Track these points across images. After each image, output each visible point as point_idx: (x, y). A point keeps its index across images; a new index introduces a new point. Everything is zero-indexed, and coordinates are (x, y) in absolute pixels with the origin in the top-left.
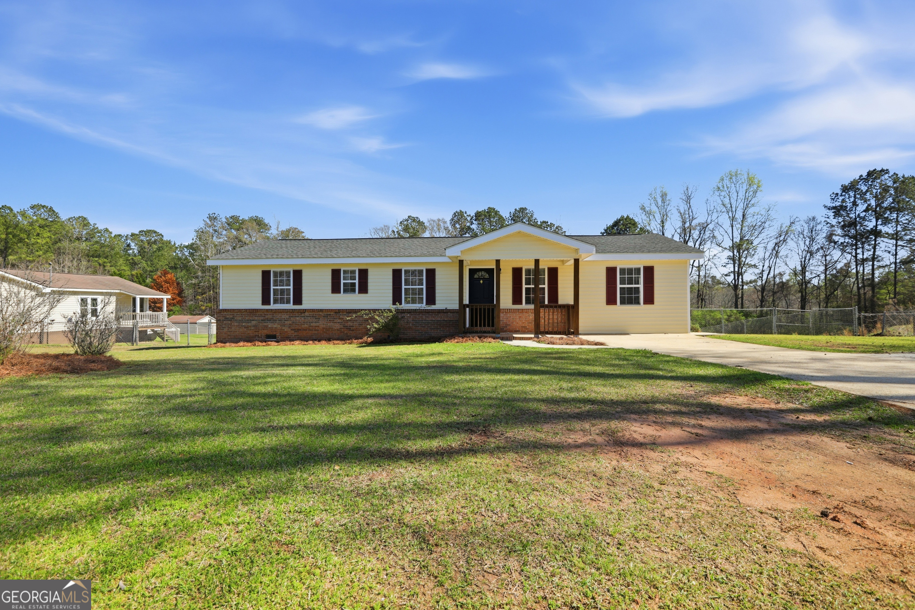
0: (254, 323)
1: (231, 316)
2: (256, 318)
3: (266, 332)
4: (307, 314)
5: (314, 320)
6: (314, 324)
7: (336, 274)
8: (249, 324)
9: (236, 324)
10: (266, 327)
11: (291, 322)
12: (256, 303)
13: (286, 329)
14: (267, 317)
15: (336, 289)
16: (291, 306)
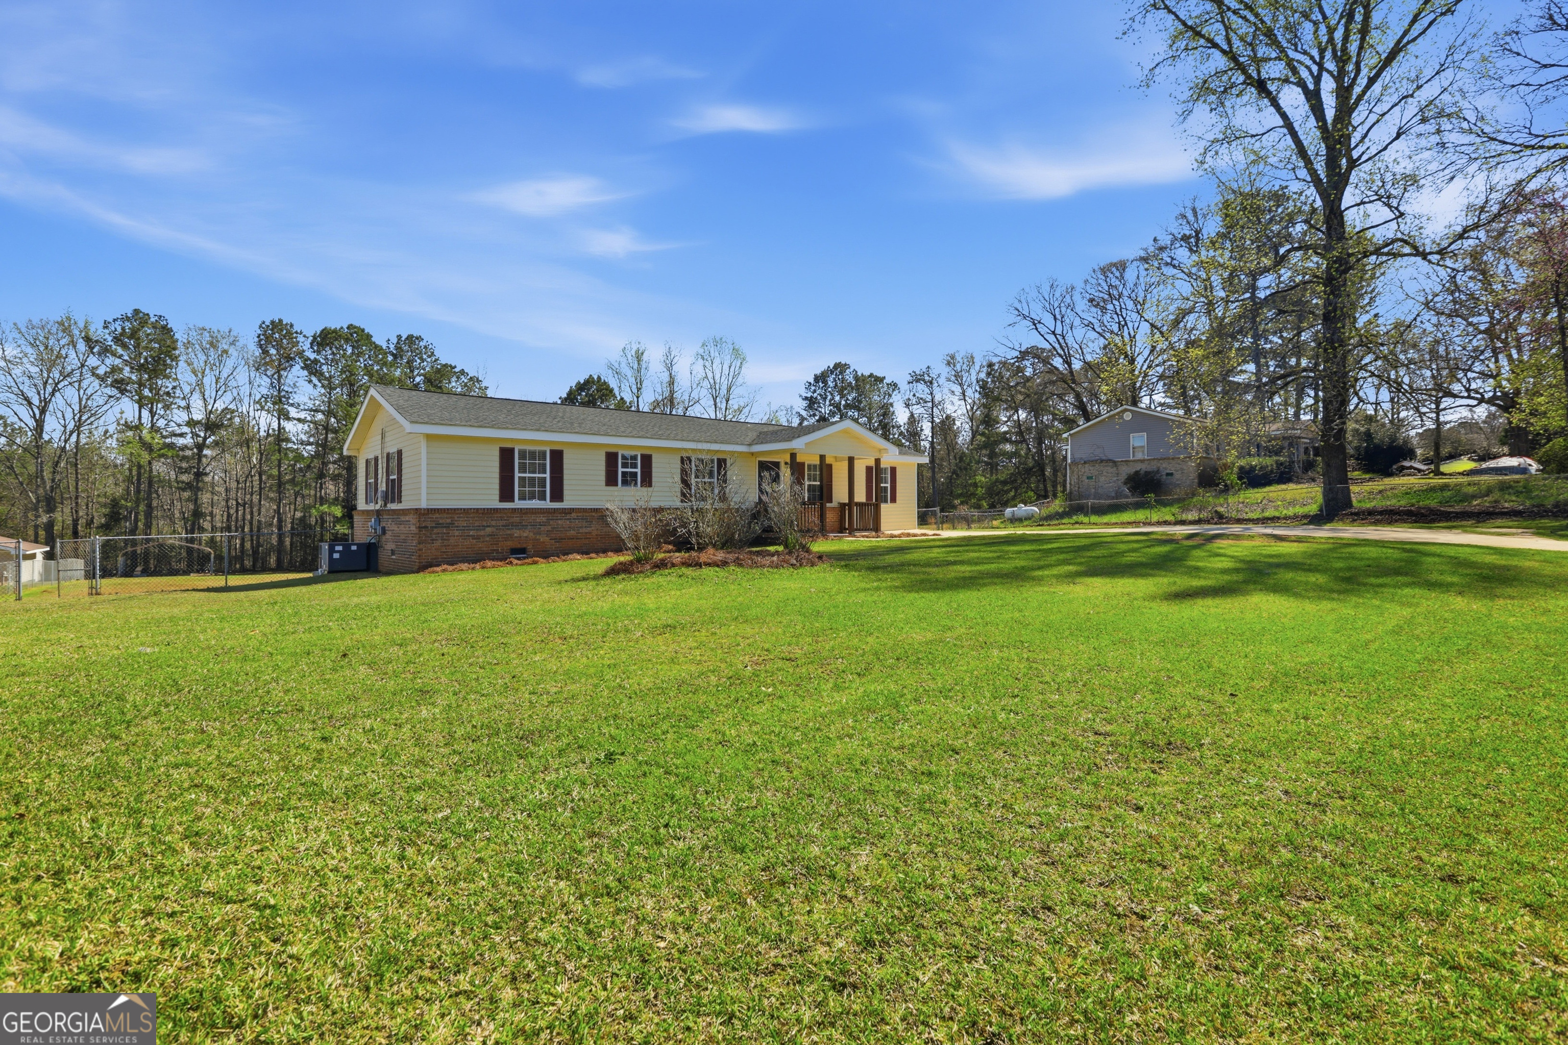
0: (489, 530)
1: (449, 521)
2: (493, 523)
3: (510, 544)
4: (574, 515)
5: (585, 524)
6: (584, 530)
7: (611, 458)
8: (482, 533)
9: (457, 533)
10: (511, 535)
11: (549, 528)
12: (490, 498)
13: (543, 538)
14: (511, 520)
15: (611, 480)
16: (548, 504)
